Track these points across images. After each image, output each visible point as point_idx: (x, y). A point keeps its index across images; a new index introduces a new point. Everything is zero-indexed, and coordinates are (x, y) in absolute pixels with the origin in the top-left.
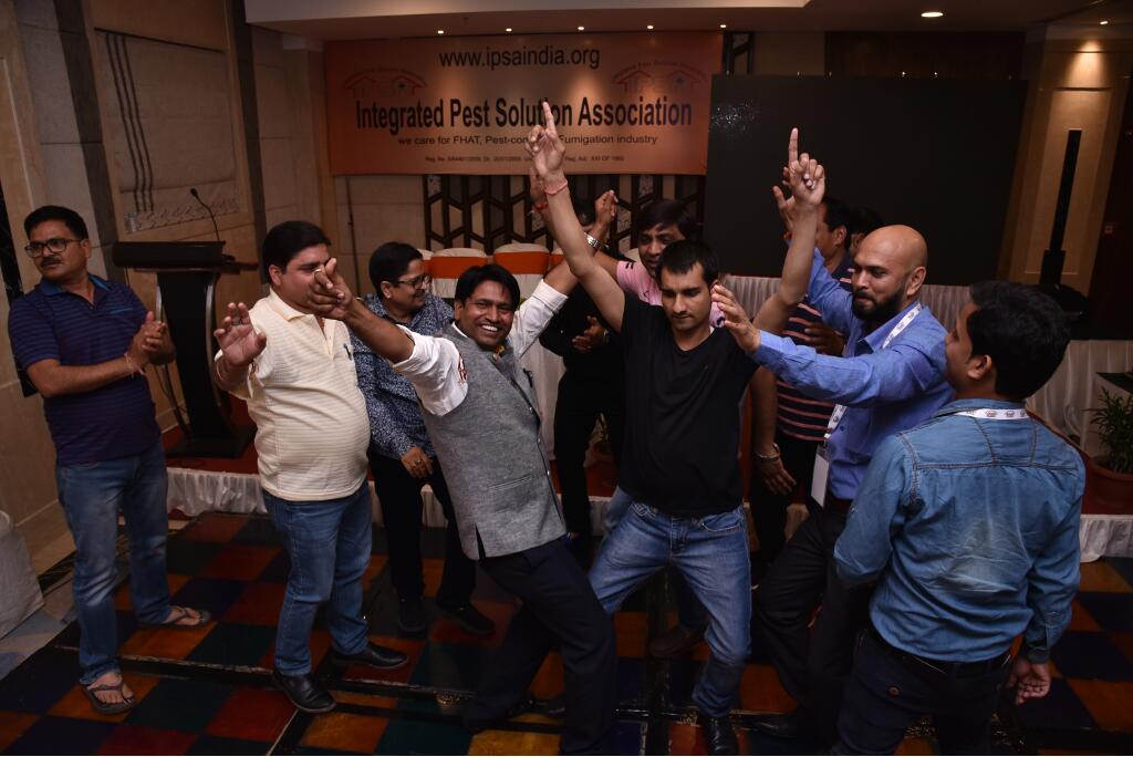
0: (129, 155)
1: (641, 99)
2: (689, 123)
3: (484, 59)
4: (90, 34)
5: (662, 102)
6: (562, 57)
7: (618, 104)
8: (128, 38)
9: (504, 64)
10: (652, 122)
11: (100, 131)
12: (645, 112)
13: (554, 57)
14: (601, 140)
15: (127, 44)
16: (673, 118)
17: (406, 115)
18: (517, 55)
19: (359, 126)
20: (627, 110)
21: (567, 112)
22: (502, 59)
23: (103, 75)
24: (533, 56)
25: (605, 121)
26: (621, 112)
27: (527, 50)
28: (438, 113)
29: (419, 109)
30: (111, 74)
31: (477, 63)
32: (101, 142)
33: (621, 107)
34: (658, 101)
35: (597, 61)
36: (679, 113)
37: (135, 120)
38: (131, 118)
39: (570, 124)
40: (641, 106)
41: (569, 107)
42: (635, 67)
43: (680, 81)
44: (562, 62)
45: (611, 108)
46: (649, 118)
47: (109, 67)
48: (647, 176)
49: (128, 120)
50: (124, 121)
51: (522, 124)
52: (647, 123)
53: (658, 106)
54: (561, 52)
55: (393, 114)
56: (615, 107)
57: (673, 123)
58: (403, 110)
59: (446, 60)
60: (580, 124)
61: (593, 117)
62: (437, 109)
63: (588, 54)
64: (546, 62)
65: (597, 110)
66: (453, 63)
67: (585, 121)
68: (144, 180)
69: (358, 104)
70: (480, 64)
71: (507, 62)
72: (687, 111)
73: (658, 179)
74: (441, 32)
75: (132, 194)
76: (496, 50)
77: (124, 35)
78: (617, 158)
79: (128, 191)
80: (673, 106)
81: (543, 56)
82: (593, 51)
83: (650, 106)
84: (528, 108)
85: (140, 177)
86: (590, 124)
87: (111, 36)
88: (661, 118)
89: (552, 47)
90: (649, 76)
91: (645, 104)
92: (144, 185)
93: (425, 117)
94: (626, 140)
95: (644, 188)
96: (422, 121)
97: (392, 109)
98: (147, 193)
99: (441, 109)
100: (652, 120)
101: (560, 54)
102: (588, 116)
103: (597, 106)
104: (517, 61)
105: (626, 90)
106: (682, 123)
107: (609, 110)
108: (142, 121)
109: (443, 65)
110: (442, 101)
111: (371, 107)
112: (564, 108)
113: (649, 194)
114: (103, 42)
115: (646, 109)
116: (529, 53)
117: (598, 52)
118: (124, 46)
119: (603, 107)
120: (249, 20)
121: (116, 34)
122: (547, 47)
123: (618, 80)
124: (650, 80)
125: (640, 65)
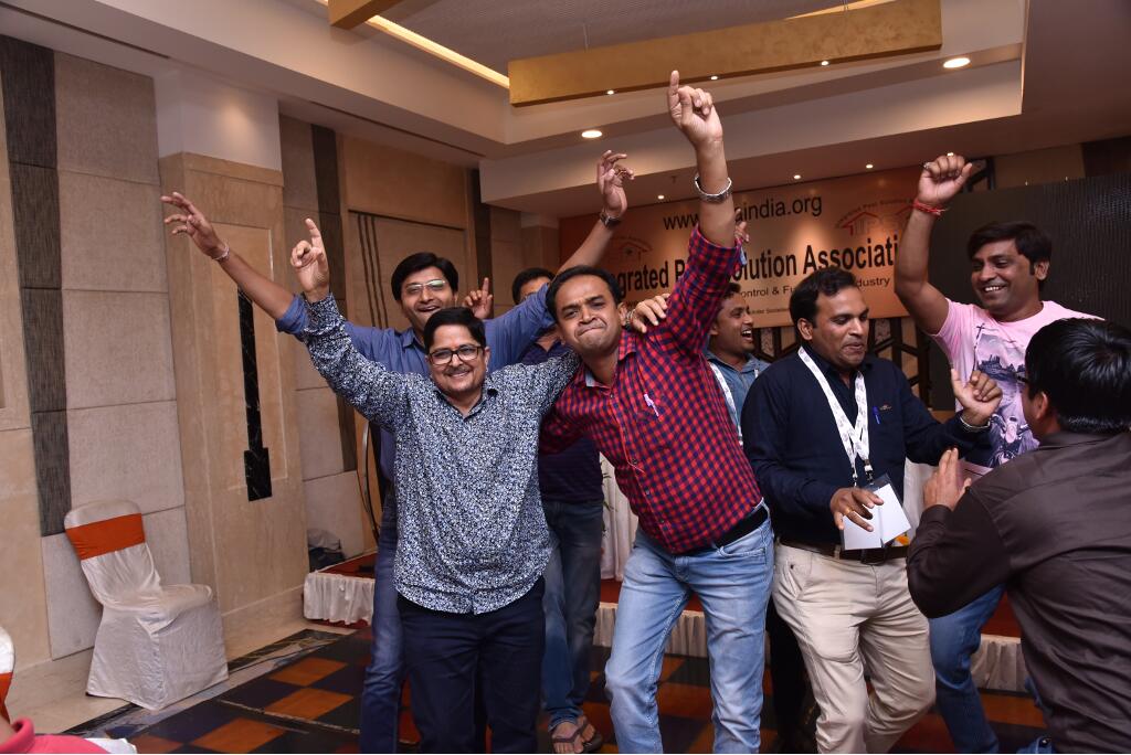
1: (869, 241)
4: (344, 216)
5: (892, 242)
6: (783, 208)
7: (843, 249)
8: (376, 219)
10: (883, 263)
11: (344, 292)
12: (874, 254)
13: (775, 208)
15: (375, 222)
17: (633, 279)
20: (854, 253)
21: (791, 261)
23: (352, 245)
24: (753, 211)
26: (848, 257)
27: (747, 206)
28: (664, 275)
29: (646, 272)
30: (359, 247)
33: (848, 251)
34: (888, 241)
35: (820, 207)
37: (377, 285)
38: (374, 282)
39: (795, 273)
40: (870, 248)
41: (793, 257)
42: (859, 209)
44: (784, 213)
45: (838, 254)
46: (879, 260)
47: (358, 241)
48: (883, 320)
49: (371, 283)
50: (368, 285)
51: (746, 278)
52: (877, 265)
53: (889, 246)
54: (783, 204)
55: (621, 279)
56: (841, 252)
58: (630, 274)
59: (669, 224)
61: (818, 263)
62: (662, 270)
63: (809, 203)
64: (768, 215)
65: (823, 257)
66: (677, 226)
73: (895, 323)
74: (661, 197)
77: (373, 215)
81: (764, 209)
82: (815, 198)
83: (879, 247)
87: (362, 217)
89: (772, 200)
90: (875, 216)
91: (873, 245)
93: (651, 279)
95: (880, 334)
96: (648, 284)
97: (620, 275)
99: (666, 271)
100: (883, 259)
101: (780, 206)
102: (813, 264)
103: (823, 253)
105: (852, 233)
107: (835, 255)
108: (383, 284)
109: (667, 228)
110: (666, 263)
112: (788, 259)
113: (888, 340)
114: (355, 223)
115: (876, 250)
116: (750, 209)
117: (819, 199)
118: (373, 224)
119: (829, 253)
120: (483, 200)
121: (366, 214)
122: (767, 201)
123: (843, 224)
124: (877, 221)
125: (865, 206)
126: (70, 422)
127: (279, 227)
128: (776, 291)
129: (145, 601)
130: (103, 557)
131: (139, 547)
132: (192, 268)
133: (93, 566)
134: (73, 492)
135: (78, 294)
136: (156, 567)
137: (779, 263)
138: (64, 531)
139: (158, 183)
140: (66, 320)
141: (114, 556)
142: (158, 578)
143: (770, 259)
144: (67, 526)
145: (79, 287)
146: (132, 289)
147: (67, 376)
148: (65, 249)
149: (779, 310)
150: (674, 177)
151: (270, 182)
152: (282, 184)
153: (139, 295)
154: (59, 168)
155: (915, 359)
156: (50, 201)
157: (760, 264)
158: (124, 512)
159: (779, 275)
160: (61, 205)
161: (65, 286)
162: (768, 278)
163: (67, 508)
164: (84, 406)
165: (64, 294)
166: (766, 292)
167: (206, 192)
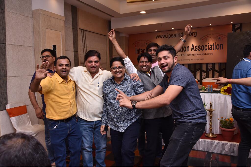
1: (208, 44)
2: (222, 49)
3: (167, 36)
4: (78, 29)
5: (214, 44)
7: (202, 45)
8: (86, 31)
10: (211, 49)
11: (78, 50)
12: (209, 47)
14: (197, 55)
15: (86, 32)
16: (218, 48)
18: (175, 35)
19: (136, 54)
20: (204, 47)
21: (188, 48)
22: (171, 36)
23: (80, 38)
24: (179, 35)
25: (198, 50)
26: (203, 47)
30: (82, 38)
31: (165, 38)
32: (78, 52)
33: (203, 46)
34: (213, 44)
35: (196, 35)
36: (219, 47)
37: (86, 48)
38: (85, 48)
39: (189, 51)
40: (208, 45)
41: (189, 47)
42: (206, 35)
43: (219, 38)
45: (200, 46)
46: (211, 48)
48: (210, 63)
50: (83, 48)
52: (210, 50)
53: (213, 45)
55: (144, 50)
56: (201, 46)
57: (218, 49)
60: (191, 51)
61: (195, 49)
63: (193, 33)
65: (196, 47)
66: (159, 37)
67: (193, 50)
69: (136, 48)
70: (166, 38)
71: (172, 37)
72: (222, 46)
73: (214, 64)
74: (156, 30)
75: (83, 64)
76: (170, 34)
77: (85, 30)
78: (202, 59)
79: (82, 63)
80: (218, 45)
83: (211, 45)
86: (194, 51)
87: (83, 31)
88: (214, 48)
90: (210, 38)
94: (204, 54)
95: (209, 67)
97: (144, 49)
100: (212, 48)
102: (194, 49)
106: (220, 49)
107: (199, 47)
108: (87, 48)
109: (157, 38)
111: (139, 49)
112: (187, 47)
113: (211, 68)
114: (81, 31)
115: (210, 46)
116: (178, 34)
117: (196, 33)
118: (85, 33)
119: (198, 46)
121: (84, 30)
122: (183, 33)
123: (202, 39)
124: (211, 39)
125: (208, 35)
126: (8, 80)
127: (63, 31)
128: (184, 55)
129: (28, 129)
130: (16, 117)
131: (26, 114)
132: (41, 40)
133: (13, 119)
134: (8, 99)
135: (10, 45)
136: (30, 120)
137: (185, 48)
138: (6, 109)
139: (32, 17)
140: (7, 52)
141: (19, 116)
142: (31, 123)
144: (7, 108)
145: (11, 43)
146: (25, 45)
147: (7, 68)
148: (7, 33)
149: (184, 60)
150: (162, 25)
151: (61, 19)
152: (64, 20)
153: (27, 47)
154: (5, 10)
155: (218, 73)
156: (3, 19)
158: (22, 105)
159: (185, 51)
160: (6, 20)
161: (7, 43)
162: (182, 52)
163: (7, 104)
164: (11, 76)
165: (7, 45)
166: (181, 55)
167: (45, 20)
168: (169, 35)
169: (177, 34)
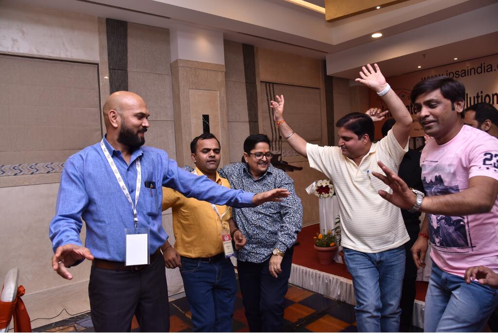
0: (270, 127)
4: (258, 84)
6: (491, 68)
8: (274, 85)
9: (456, 77)
11: (257, 119)
13: (486, 68)
18: (464, 72)
21: (495, 96)
22: (455, 75)
24: (473, 70)
27: (469, 69)
30: (266, 97)
32: (257, 122)
41: (496, 94)
44: (492, 70)
47: (266, 95)
54: (491, 65)
64: (481, 72)
68: (276, 137)
71: (458, 76)
74: (419, 67)
76: (452, 71)
77: (273, 83)
81: (479, 69)
84: (470, 98)
85: (274, 136)
87: (268, 84)
89: (484, 64)
92: (276, 140)
96: (413, 111)
98: (277, 143)
101: (490, 66)
104: (463, 75)
112: (493, 95)
114: (264, 87)
116: (471, 69)
118: (273, 87)
120: (328, 74)
121: (270, 83)
122: (481, 64)
127: (223, 90)
137: (488, 98)
139: (171, 74)
143: (482, 96)
151: (218, 70)
152: (225, 71)
153: (161, 122)
154: (128, 70)
156: (124, 84)
157: (476, 99)
167: (188, 76)
168: (450, 74)
169: (468, 70)
